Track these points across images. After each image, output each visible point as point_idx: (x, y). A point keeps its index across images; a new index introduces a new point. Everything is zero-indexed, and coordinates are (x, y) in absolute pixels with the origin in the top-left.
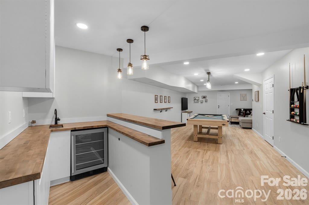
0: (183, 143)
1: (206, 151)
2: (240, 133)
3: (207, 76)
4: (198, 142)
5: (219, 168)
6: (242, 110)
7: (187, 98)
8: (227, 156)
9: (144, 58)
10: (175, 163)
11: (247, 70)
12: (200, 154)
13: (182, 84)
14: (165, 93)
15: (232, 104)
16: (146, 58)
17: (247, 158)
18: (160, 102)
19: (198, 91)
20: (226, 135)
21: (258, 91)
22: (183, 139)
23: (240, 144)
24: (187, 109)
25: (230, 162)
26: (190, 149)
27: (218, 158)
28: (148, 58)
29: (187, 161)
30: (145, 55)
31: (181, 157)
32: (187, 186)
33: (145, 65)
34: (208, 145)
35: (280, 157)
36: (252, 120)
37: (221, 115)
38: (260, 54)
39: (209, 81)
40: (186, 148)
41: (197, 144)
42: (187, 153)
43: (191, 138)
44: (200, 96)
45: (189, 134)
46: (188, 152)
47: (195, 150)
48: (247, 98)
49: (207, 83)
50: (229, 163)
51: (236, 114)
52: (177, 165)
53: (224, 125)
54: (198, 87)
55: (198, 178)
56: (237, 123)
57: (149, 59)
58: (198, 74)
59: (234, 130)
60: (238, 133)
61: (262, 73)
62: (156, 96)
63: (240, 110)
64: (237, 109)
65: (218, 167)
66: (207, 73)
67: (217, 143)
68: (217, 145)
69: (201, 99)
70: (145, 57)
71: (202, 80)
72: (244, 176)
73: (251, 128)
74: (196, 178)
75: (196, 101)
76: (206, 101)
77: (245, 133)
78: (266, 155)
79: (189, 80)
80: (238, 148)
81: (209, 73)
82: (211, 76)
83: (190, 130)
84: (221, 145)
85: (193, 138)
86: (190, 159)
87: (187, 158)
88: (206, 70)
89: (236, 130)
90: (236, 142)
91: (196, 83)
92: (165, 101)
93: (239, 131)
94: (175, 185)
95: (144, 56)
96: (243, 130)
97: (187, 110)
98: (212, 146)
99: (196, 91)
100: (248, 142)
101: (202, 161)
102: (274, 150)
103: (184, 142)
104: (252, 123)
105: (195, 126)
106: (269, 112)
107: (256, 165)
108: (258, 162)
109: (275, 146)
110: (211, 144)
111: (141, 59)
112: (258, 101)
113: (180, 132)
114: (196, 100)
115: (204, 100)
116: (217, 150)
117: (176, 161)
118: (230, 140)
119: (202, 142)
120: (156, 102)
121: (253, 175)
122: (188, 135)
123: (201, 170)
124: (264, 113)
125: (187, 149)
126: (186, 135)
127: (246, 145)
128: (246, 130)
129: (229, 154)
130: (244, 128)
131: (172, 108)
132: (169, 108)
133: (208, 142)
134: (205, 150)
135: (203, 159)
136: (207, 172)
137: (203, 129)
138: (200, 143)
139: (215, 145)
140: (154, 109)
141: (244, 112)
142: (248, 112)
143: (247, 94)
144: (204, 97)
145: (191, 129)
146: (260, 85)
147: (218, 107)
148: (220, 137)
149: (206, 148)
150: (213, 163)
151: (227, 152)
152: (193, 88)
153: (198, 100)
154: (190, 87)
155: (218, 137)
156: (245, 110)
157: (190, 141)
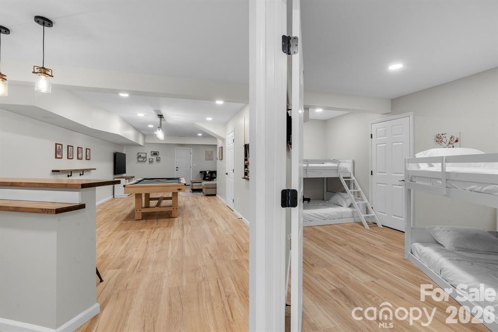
0: (116, 226)
1: (154, 229)
2: (203, 201)
3: (158, 119)
4: (141, 221)
5: (170, 246)
6: (207, 172)
7: (125, 154)
8: (183, 229)
9: (40, 73)
10: (100, 255)
11: (209, 119)
12: (144, 235)
13: (116, 127)
14: (79, 141)
15: (194, 165)
16: (45, 73)
17: (206, 227)
18: (68, 158)
19: (145, 143)
20: (185, 206)
21: (222, 147)
22: (117, 219)
23: (200, 214)
24: (125, 173)
25: (185, 236)
26: (129, 231)
27: (170, 234)
28: (50, 73)
29: (123, 246)
30: (43, 68)
31: (112, 244)
32: (122, 277)
33: (43, 84)
34: (157, 221)
35: (237, 219)
36: (216, 185)
37: (178, 179)
38: (219, 102)
39: (160, 127)
40: (121, 232)
41: (139, 224)
42: (122, 238)
43: (131, 217)
44: (148, 151)
45: (128, 211)
46: (124, 236)
47: (137, 231)
48: (213, 157)
49: (158, 130)
50: (183, 236)
51: (200, 179)
52: (104, 257)
53: (180, 190)
54: (144, 136)
55: (139, 263)
56: (200, 190)
57: (53, 76)
58: (144, 114)
59: (195, 200)
60: (200, 201)
61: (225, 124)
62: (58, 146)
63: (205, 172)
64: (201, 172)
65: (169, 244)
66: (158, 115)
67: (172, 217)
68: (171, 219)
69: (149, 156)
70: (44, 71)
71: (151, 126)
72: (199, 245)
73: (215, 195)
74: (136, 264)
75: (142, 160)
76: (158, 160)
77: (207, 201)
78: (225, 220)
79: (129, 123)
80: (197, 218)
81: (161, 116)
82: (165, 120)
83: (128, 206)
84: (176, 218)
85: (134, 215)
86: (127, 244)
87: (123, 244)
88: (156, 111)
89: (197, 199)
90: (196, 212)
91: (142, 130)
92: (79, 156)
93: (201, 199)
94: (101, 281)
95: (40, 68)
96: (206, 198)
97: (124, 175)
98: (163, 222)
99: (141, 142)
100: (209, 210)
101: (147, 242)
102: (234, 214)
103: (117, 223)
104: (216, 188)
105: (138, 196)
106: (230, 172)
107: (213, 232)
108: (216, 229)
109: (234, 210)
110: (162, 220)
111: (34, 72)
112: (222, 159)
113: (111, 211)
114: (141, 158)
115: (154, 158)
116: (170, 225)
117: (103, 252)
118: (189, 211)
119: (149, 219)
120: (58, 156)
121: (208, 242)
122: (125, 214)
123: (145, 253)
124: (227, 174)
125: (123, 232)
126: (122, 213)
127: (206, 214)
128: (209, 197)
129: (185, 227)
130: (207, 195)
131: (95, 169)
132: (88, 170)
133: (157, 219)
134: (152, 228)
135: (149, 240)
136: (153, 253)
137: (151, 202)
138: (145, 221)
139: (168, 220)
140: (53, 171)
141: (210, 175)
142: (214, 175)
143: (213, 151)
144: (155, 154)
145: (131, 204)
146: (223, 140)
147: (175, 169)
148: (175, 208)
149: (155, 225)
150: (163, 241)
151: (183, 225)
152: (137, 137)
153: (144, 158)
154: (130, 135)
155: (173, 208)
156: (210, 172)
157: (128, 221)
